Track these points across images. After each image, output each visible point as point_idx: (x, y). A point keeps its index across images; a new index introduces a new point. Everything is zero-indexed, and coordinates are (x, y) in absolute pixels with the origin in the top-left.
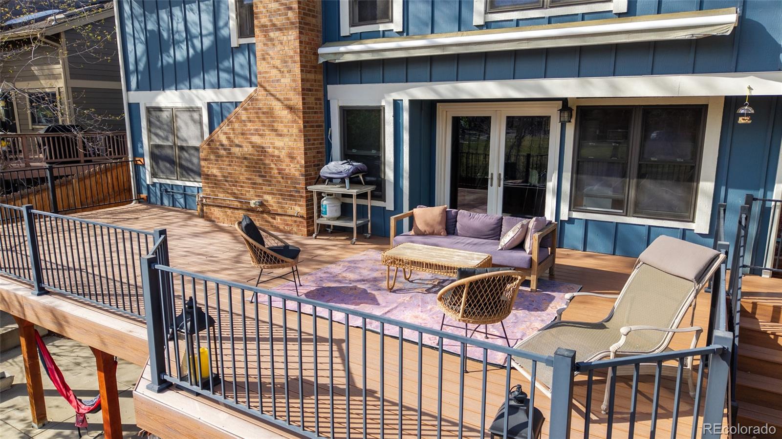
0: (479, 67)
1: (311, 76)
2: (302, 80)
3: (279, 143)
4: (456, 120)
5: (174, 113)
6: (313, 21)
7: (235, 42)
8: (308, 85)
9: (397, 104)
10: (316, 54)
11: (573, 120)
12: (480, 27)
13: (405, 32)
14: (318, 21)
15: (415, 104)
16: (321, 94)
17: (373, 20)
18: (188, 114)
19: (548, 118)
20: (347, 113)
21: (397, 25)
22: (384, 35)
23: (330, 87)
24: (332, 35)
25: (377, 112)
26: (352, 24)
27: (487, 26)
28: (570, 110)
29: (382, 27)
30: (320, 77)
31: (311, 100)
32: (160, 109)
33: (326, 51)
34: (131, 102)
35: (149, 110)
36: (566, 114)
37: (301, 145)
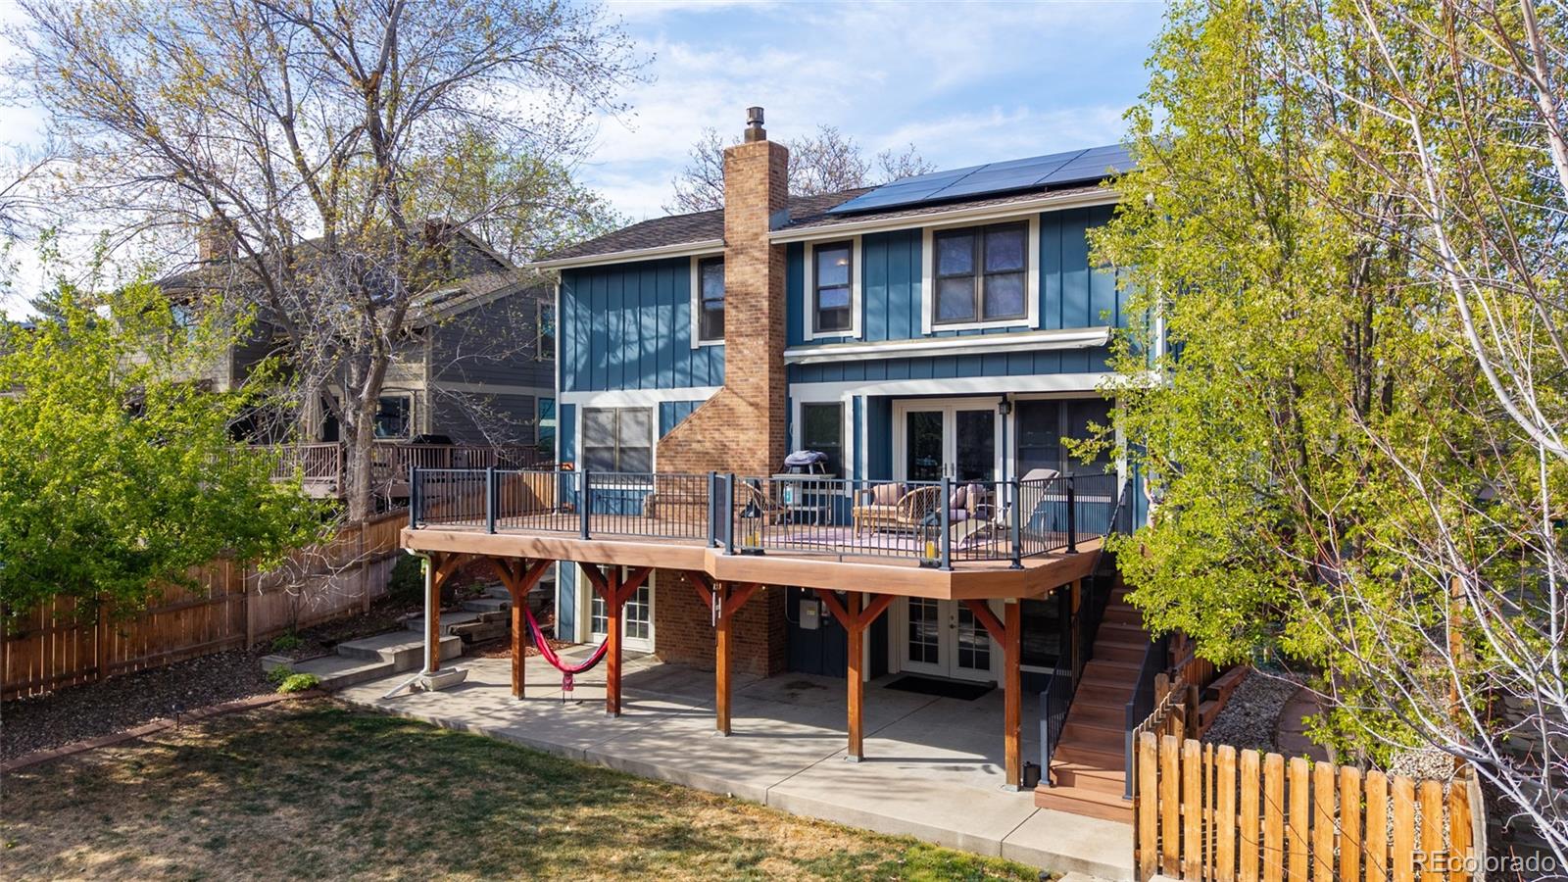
0: (928, 368)
1: (777, 376)
2: (770, 379)
3: (742, 437)
4: (911, 416)
5: (617, 415)
6: (779, 328)
7: (695, 344)
8: (774, 384)
9: (856, 400)
10: (782, 357)
11: (1012, 413)
12: (927, 336)
13: (864, 338)
14: (783, 328)
15: (873, 400)
16: (784, 392)
17: (834, 327)
18: (631, 414)
19: (993, 411)
20: (807, 408)
21: (856, 332)
22: (844, 340)
23: (791, 385)
24: (795, 339)
25: (836, 409)
26: (815, 331)
27: (933, 335)
28: (1009, 405)
29: (843, 334)
30: (783, 376)
31: (776, 397)
32: (598, 410)
33: (792, 355)
34: (564, 402)
35: (587, 411)
36: (1005, 408)
37: (766, 437)
